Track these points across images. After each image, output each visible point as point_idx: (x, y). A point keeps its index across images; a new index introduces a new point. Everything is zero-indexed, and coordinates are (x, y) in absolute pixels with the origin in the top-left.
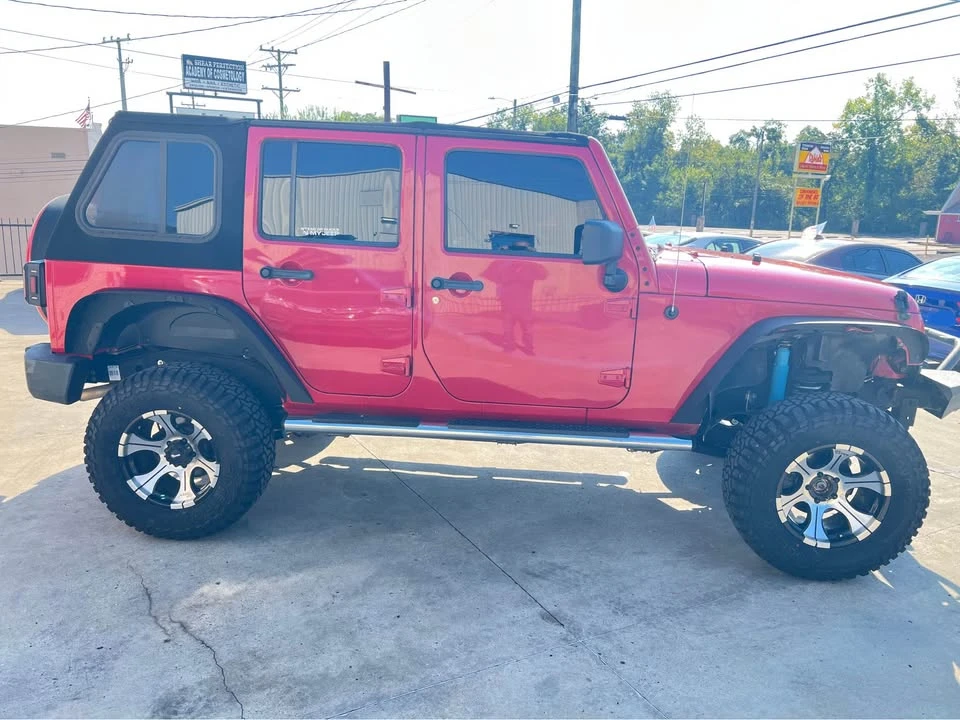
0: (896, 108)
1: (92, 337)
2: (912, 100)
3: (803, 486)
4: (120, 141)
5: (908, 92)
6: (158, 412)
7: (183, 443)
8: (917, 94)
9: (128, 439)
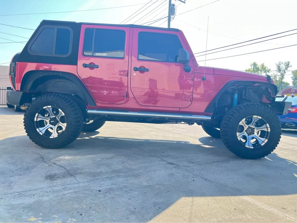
0: (260, 72)
1: (29, 85)
2: (264, 70)
3: (244, 131)
4: (44, 27)
5: (262, 67)
6: (48, 107)
7: (55, 118)
8: (265, 68)
9: (38, 115)
